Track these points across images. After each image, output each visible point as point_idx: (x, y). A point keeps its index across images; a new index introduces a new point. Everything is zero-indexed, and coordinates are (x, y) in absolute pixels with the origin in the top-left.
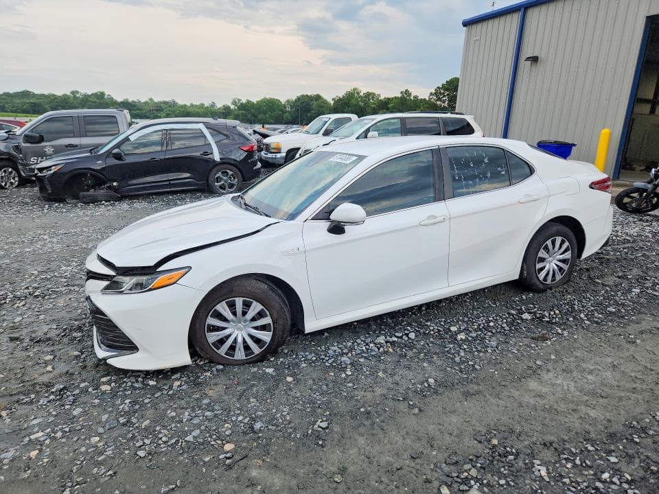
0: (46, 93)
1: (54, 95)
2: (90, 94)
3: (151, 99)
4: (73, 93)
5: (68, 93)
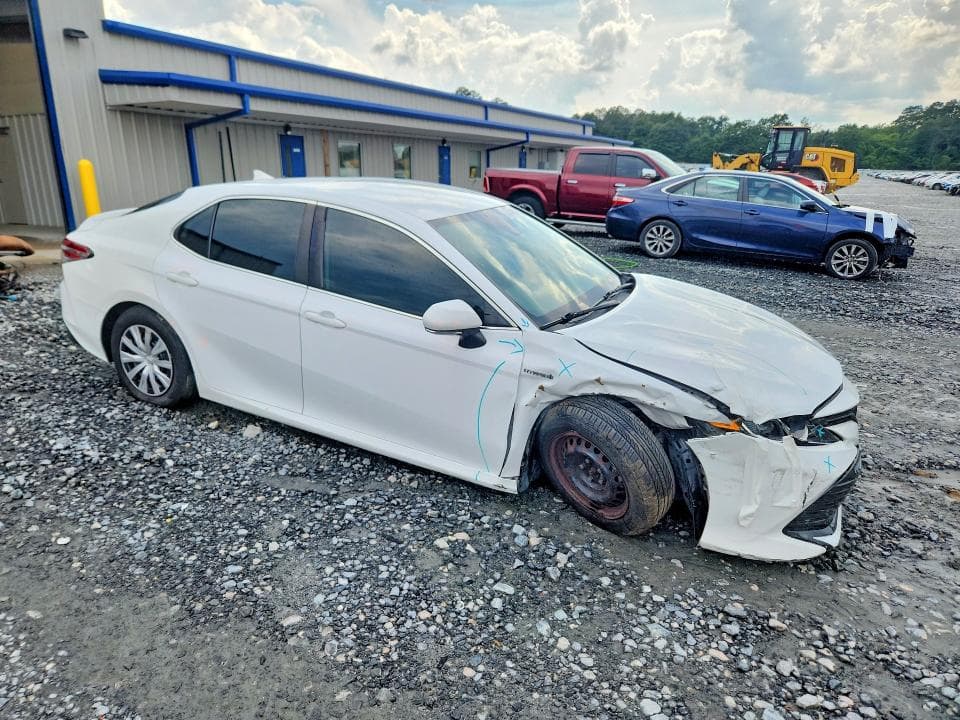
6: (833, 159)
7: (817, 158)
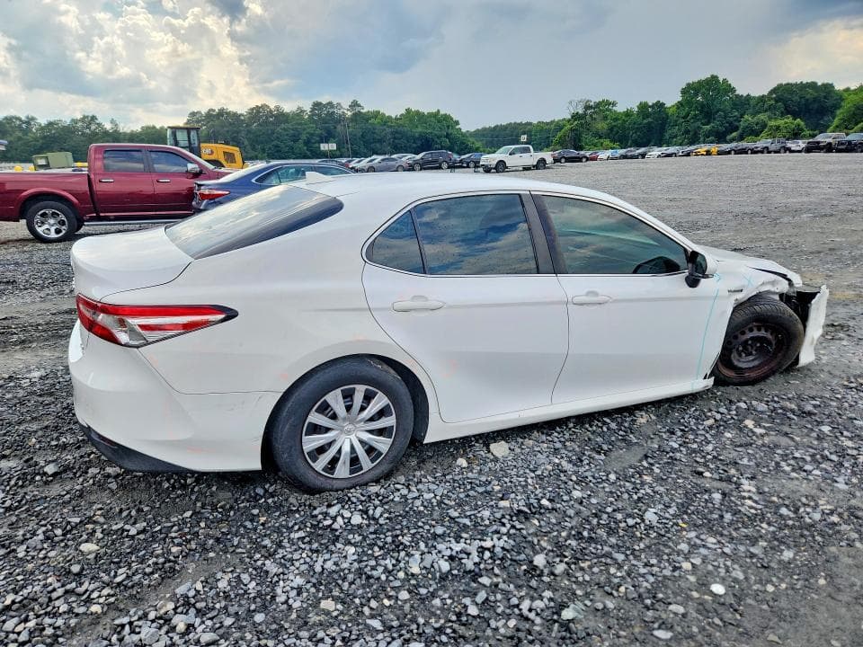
6: (225, 153)
7: (212, 152)
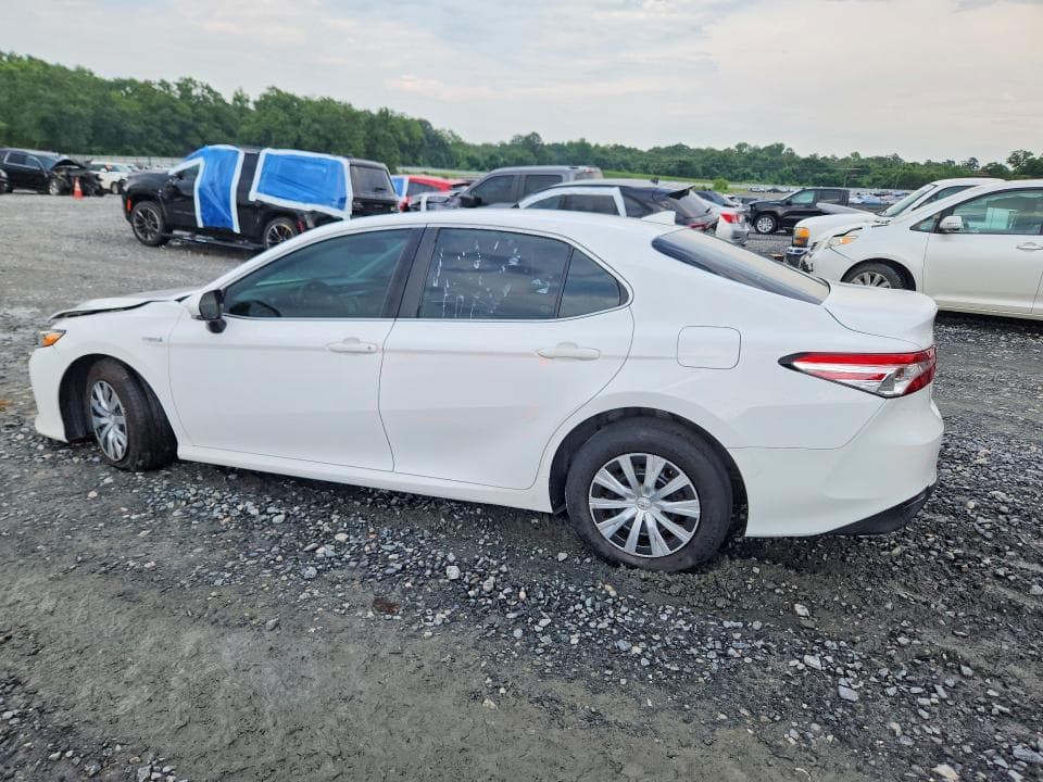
0: (704, 147)
1: (713, 150)
2: (762, 147)
3: (856, 155)
4: (740, 146)
5: (733, 147)
